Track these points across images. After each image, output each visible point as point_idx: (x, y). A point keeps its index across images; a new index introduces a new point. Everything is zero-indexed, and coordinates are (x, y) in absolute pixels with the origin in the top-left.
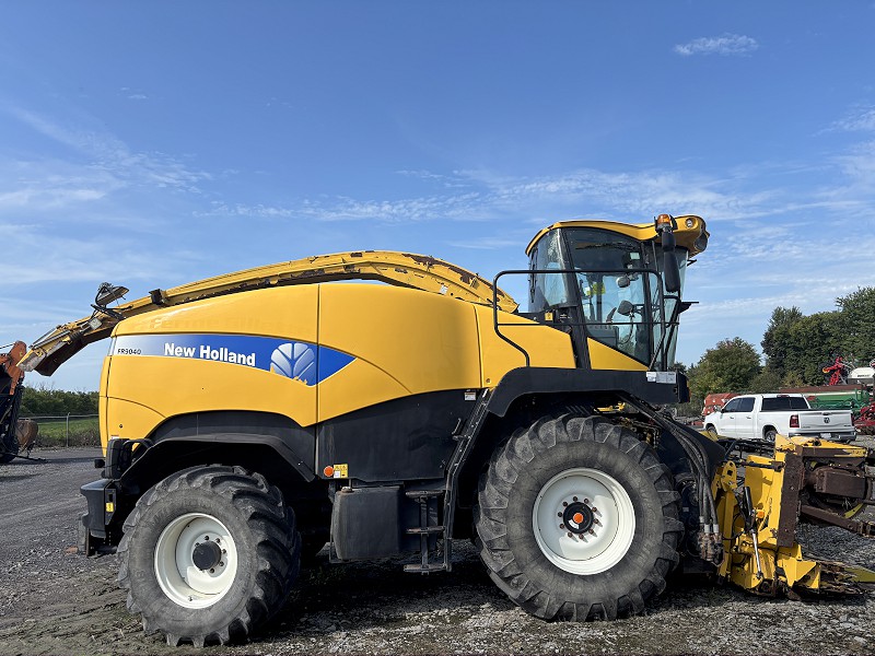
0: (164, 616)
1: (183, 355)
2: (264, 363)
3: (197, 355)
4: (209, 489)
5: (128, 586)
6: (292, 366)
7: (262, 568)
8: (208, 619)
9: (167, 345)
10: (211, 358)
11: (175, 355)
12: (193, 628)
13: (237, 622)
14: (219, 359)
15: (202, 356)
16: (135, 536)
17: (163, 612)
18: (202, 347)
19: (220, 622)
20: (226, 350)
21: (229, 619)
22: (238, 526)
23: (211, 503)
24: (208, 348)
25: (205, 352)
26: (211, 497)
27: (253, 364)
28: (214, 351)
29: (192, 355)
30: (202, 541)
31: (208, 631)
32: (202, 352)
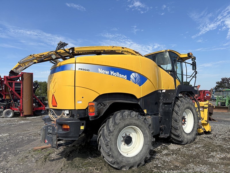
0: (124, 161)
1: (105, 73)
2: (129, 78)
3: (110, 74)
4: (136, 118)
5: (110, 154)
6: (136, 80)
7: (153, 140)
8: (138, 159)
9: (99, 69)
10: (114, 75)
11: (102, 73)
12: (134, 163)
13: (146, 158)
14: (116, 76)
15: (111, 74)
16: (112, 136)
17: (123, 160)
18: (111, 71)
19: (142, 159)
20: (118, 73)
21: (144, 157)
22: (145, 129)
23: (137, 122)
24: (113, 72)
25: (112, 73)
26: (137, 120)
27: (126, 78)
28: (115, 73)
29: (108, 73)
30: (124, 135)
31: (138, 163)
32: (111, 73)
